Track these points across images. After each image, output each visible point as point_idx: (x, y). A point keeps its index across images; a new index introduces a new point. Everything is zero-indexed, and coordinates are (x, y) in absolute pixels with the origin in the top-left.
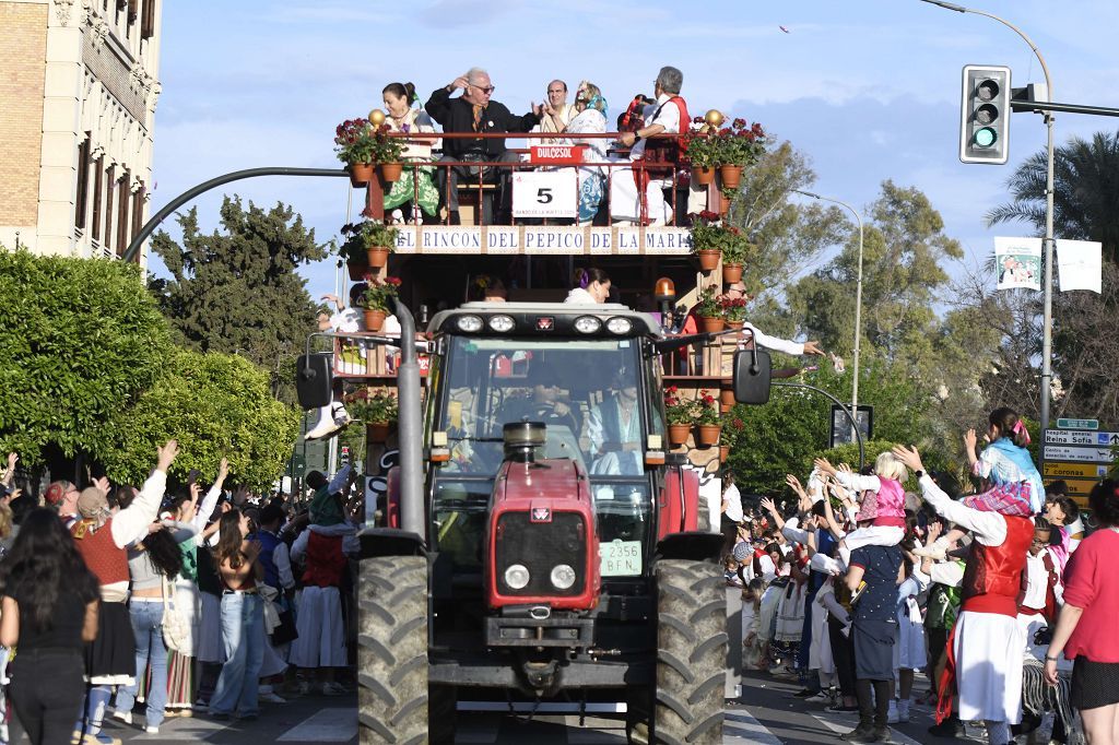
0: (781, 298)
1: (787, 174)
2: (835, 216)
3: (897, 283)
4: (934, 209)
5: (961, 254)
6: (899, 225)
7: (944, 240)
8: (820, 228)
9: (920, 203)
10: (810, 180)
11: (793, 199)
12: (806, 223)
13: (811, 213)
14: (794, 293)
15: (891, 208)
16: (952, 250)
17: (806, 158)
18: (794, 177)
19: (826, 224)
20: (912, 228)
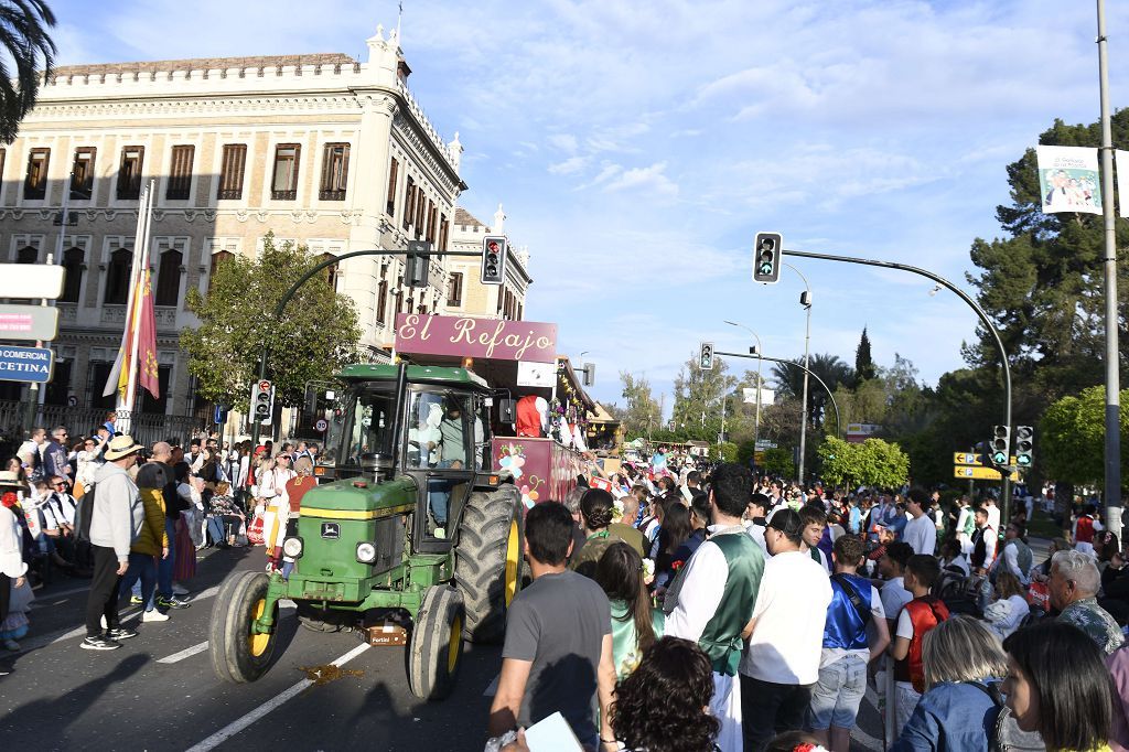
0: (719, 401)
2: (734, 378)
6: (752, 381)
8: (731, 381)
11: (722, 373)
14: (722, 400)
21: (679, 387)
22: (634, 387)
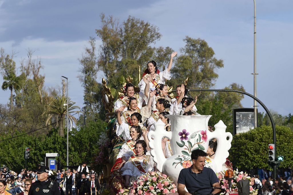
1: (149, 35)
2: (169, 51)
3: (198, 78)
4: (209, 47)
5: (222, 66)
6: (196, 55)
7: (215, 60)
8: (163, 57)
9: (203, 44)
10: (158, 37)
11: (151, 45)
12: (157, 56)
13: (159, 52)
15: (191, 48)
16: (219, 64)
17: (156, 28)
18: (152, 36)
19: (165, 55)
20: (201, 56)
21: (88, 70)
22: (18, 74)
